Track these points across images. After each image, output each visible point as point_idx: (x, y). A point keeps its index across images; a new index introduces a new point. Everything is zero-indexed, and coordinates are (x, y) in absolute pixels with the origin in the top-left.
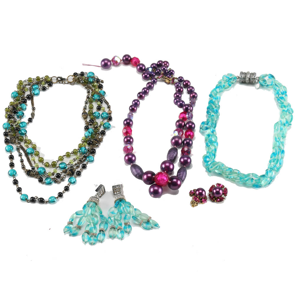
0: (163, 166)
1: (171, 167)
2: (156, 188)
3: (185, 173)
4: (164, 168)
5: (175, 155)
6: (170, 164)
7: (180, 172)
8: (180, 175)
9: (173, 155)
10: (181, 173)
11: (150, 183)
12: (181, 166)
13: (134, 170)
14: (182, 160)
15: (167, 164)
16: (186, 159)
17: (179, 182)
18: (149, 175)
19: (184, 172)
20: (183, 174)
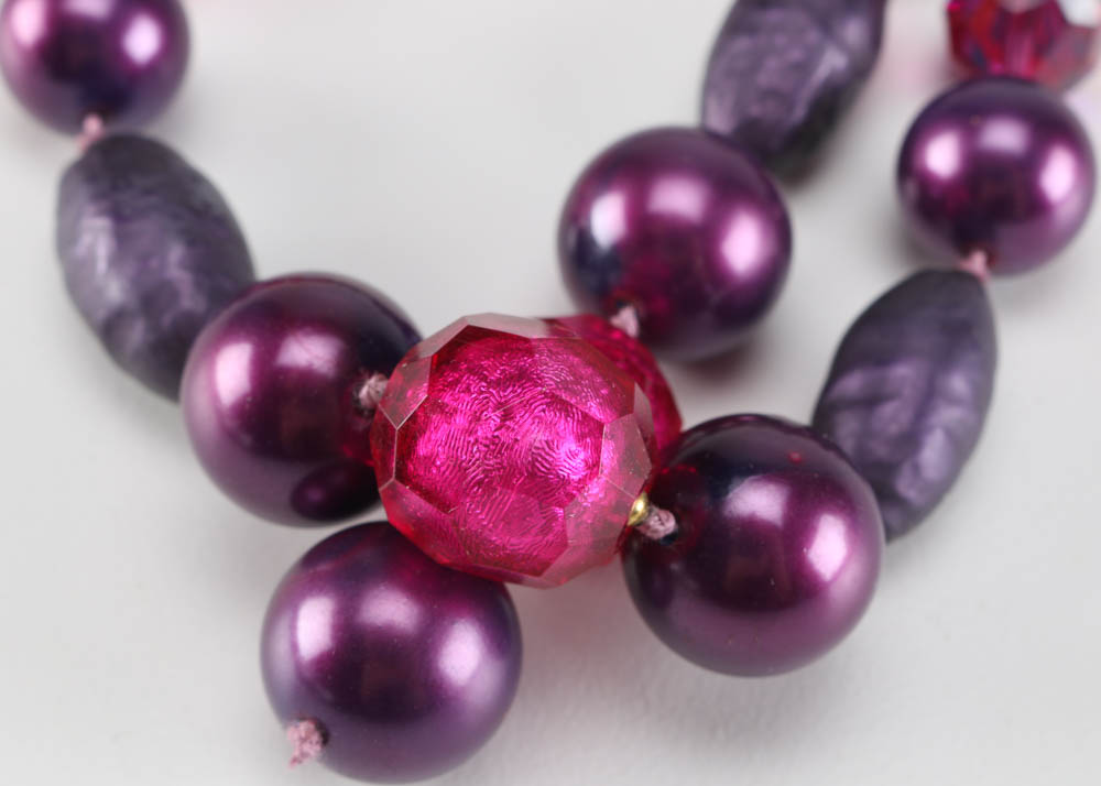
0: (608, 220)
1: (743, 246)
2: (391, 609)
3: (958, 383)
4: (620, 248)
5: (833, 62)
6: (727, 193)
7: (883, 359)
8: (870, 401)
9: (796, 55)
10: (904, 374)
11: (315, 495)
12: (911, 248)
13: (97, 236)
14: (942, 157)
15: (680, 199)
16: (1005, 137)
17: (829, 548)
18: (310, 353)
19: (944, 360)
20: (929, 397)
